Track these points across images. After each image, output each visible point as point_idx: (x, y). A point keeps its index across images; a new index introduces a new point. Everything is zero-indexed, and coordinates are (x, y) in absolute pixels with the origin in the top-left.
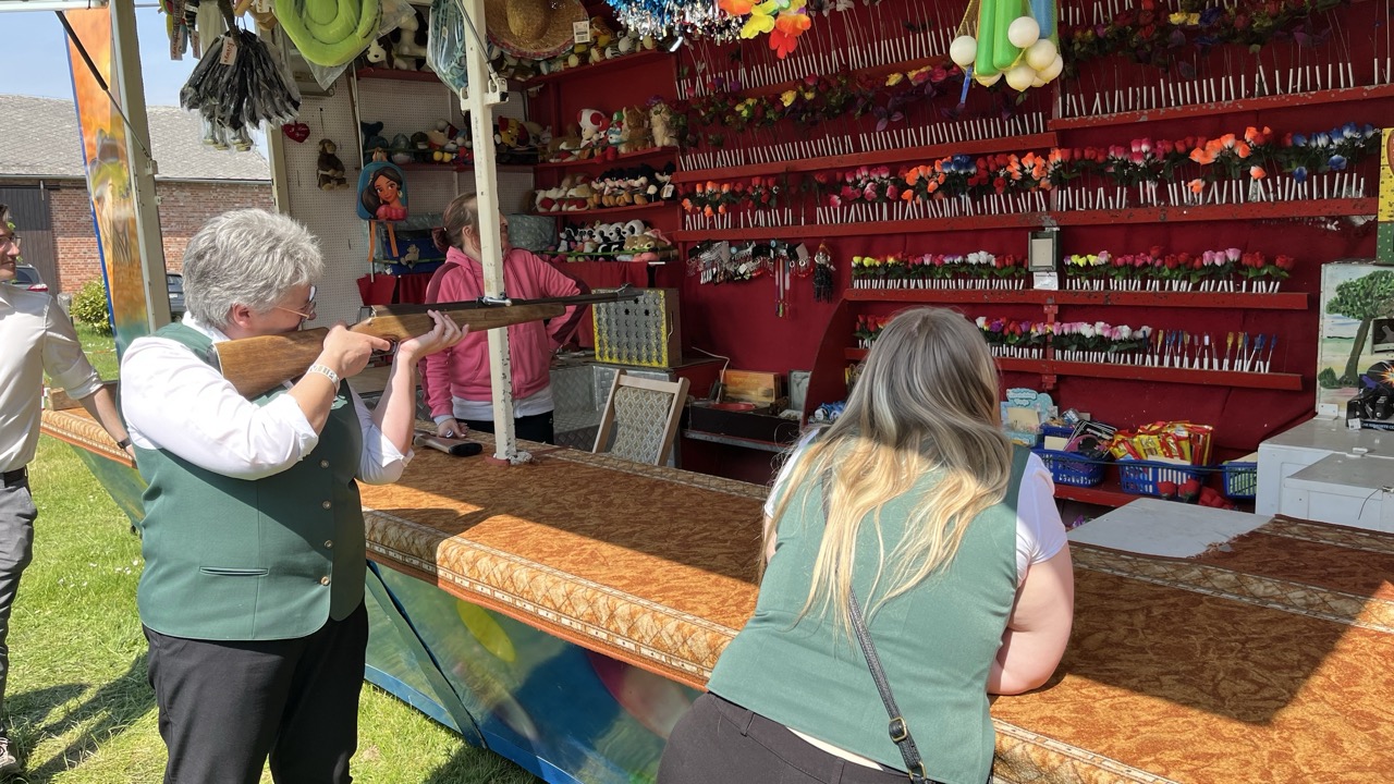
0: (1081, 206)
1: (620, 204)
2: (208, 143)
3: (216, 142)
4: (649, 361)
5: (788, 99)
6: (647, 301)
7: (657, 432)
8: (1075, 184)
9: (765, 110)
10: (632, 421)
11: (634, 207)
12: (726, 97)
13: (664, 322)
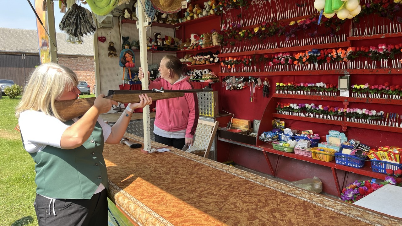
0: (358, 67)
1: (201, 64)
2: (68, 41)
3: (71, 41)
4: (208, 114)
5: (256, 30)
6: (208, 95)
7: (208, 139)
8: (357, 60)
9: (249, 33)
10: (200, 135)
11: (206, 65)
12: (236, 29)
13: (213, 102)
